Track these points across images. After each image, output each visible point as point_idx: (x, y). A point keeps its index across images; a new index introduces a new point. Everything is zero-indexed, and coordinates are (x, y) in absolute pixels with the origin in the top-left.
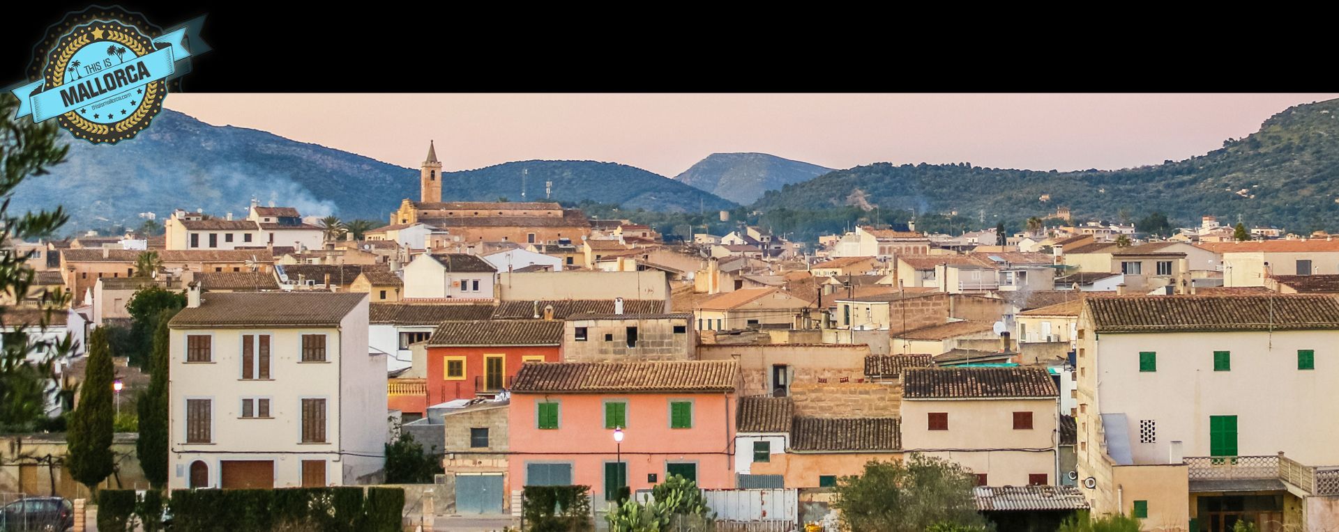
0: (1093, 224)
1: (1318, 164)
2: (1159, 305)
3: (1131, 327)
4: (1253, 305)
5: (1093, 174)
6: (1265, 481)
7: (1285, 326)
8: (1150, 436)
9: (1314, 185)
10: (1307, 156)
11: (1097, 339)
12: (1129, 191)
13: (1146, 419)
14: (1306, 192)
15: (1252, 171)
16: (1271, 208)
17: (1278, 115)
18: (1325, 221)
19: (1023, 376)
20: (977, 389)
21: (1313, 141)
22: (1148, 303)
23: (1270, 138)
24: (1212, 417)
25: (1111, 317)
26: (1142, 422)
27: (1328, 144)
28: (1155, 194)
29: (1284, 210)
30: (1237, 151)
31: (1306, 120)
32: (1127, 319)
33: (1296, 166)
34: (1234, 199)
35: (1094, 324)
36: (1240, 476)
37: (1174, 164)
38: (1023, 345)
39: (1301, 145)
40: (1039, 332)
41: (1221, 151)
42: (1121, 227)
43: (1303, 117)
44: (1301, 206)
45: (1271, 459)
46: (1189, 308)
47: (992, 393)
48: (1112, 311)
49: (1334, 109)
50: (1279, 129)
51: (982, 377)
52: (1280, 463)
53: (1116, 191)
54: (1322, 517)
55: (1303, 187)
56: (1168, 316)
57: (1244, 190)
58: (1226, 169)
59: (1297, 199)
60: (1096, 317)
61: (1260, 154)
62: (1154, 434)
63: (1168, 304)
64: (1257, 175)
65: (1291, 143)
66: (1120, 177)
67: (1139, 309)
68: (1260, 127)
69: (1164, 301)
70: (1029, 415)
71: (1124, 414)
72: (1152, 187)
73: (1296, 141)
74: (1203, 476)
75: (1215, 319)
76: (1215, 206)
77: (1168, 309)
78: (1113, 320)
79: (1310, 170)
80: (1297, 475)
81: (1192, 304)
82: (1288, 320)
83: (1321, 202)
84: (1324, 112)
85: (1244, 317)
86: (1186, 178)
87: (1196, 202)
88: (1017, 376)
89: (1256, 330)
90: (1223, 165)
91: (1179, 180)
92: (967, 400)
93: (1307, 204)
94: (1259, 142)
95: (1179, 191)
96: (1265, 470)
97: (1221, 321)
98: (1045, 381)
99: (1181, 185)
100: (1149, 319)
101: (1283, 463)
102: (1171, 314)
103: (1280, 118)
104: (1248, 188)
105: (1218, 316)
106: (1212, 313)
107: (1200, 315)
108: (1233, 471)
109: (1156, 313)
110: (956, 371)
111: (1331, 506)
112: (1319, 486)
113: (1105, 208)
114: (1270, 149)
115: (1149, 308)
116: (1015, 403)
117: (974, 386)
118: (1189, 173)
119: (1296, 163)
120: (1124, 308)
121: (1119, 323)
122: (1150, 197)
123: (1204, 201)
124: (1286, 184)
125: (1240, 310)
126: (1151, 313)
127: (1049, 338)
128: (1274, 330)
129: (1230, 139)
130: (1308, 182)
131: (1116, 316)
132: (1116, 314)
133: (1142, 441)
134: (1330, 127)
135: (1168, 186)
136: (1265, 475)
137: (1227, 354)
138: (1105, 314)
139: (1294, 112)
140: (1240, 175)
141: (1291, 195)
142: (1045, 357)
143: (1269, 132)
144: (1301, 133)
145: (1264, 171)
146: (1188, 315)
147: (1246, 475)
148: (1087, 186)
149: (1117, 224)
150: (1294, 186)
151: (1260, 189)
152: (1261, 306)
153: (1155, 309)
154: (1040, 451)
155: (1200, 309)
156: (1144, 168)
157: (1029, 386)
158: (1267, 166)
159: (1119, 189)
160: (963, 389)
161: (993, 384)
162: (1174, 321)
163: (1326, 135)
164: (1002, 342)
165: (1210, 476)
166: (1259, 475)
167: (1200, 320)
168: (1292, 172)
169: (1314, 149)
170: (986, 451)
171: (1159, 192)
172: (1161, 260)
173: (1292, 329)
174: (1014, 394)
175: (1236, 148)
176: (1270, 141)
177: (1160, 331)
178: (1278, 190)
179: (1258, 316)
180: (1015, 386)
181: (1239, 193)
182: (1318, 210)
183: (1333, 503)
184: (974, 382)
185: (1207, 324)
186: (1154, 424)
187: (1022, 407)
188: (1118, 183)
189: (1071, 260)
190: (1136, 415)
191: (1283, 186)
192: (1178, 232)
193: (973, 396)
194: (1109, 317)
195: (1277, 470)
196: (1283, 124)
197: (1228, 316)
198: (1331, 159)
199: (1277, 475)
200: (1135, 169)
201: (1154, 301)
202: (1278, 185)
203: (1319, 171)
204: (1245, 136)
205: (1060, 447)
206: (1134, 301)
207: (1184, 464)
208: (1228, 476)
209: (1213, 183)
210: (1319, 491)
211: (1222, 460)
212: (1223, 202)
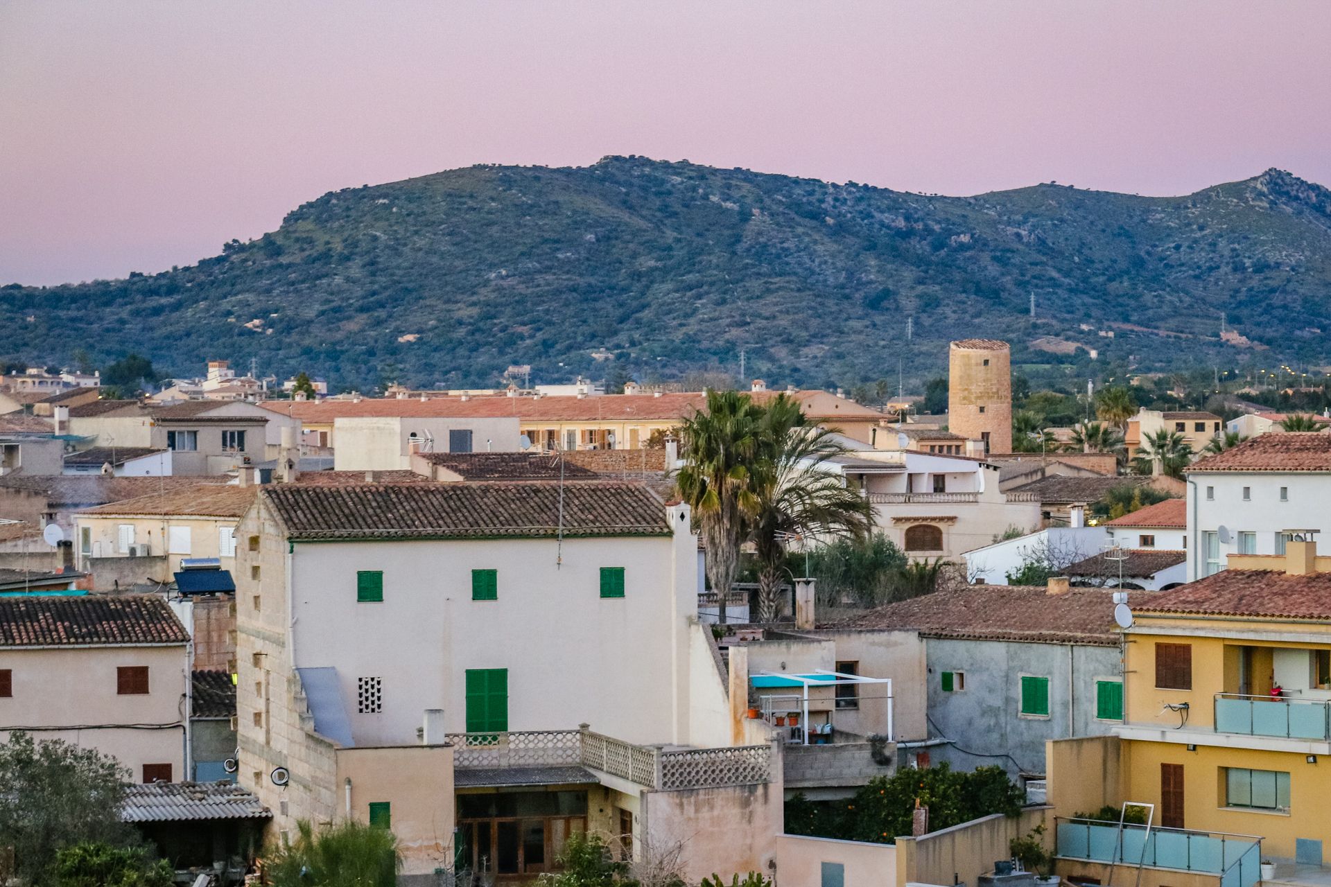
0: (33, 371)
1: (372, 283)
2: (379, 499)
3: (344, 532)
4: (524, 498)
5: (16, 292)
6: (560, 769)
7: (581, 531)
8: (373, 703)
9: (365, 316)
10: (355, 269)
11: (292, 551)
12: (73, 320)
13: (366, 675)
14: (352, 326)
15: (268, 291)
16: (299, 350)
17: (310, 205)
18: (383, 370)
19: (128, 610)
20: (57, 630)
21: (364, 246)
22: (362, 495)
23: (297, 240)
24: (468, 672)
25: (309, 516)
26: (360, 680)
27: (387, 251)
28: (117, 326)
29: (321, 353)
30: (245, 260)
31: (353, 213)
32: (335, 519)
33: (338, 285)
34: (240, 334)
35: (284, 527)
36: (522, 761)
37: (146, 279)
38: (95, 562)
39: (345, 252)
40: (115, 541)
41: (219, 260)
42: (77, 377)
43: (348, 209)
44: (346, 347)
45: (569, 736)
46: (428, 503)
47: (83, 637)
48: (308, 508)
49: (397, 198)
50: (311, 227)
51: (63, 611)
52: (582, 741)
53: (55, 318)
54: (669, 822)
55: (349, 318)
56: (397, 514)
57: (256, 322)
58: (227, 288)
59: (339, 336)
60: (286, 516)
61: (281, 265)
62: (379, 698)
63: (393, 496)
64: (276, 298)
65: (330, 250)
66: (59, 297)
67: (350, 504)
68: (281, 223)
69: (386, 491)
70: (143, 672)
71: (333, 668)
72: (111, 314)
73: (338, 246)
74: (466, 763)
75: (471, 519)
76: (211, 346)
77: (394, 504)
78: (313, 521)
79: (359, 291)
80: (621, 759)
81: (431, 496)
82: (584, 521)
83: (376, 341)
84: (381, 201)
85: (516, 518)
86: (164, 301)
87: (181, 338)
88: (117, 610)
89: (537, 536)
90: (224, 282)
91: (154, 304)
92: (43, 650)
93: (354, 344)
94: (279, 247)
95: (154, 321)
96: (560, 752)
97: (481, 522)
98: (164, 618)
99: (157, 311)
100: (370, 521)
101: (589, 741)
102: (402, 511)
103: (312, 210)
104: (262, 317)
105: (475, 515)
106: (465, 510)
107: (447, 513)
108: (512, 754)
109: (378, 511)
110: (17, 603)
111: (681, 805)
112: (665, 775)
113: (35, 347)
114: (297, 258)
115: (366, 502)
116: (121, 653)
117: (52, 627)
118: (171, 290)
119: (338, 280)
120: (326, 503)
121: (324, 526)
122: (108, 330)
123: (193, 337)
124: (323, 313)
125: (506, 506)
126: (370, 511)
127: (133, 551)
128: (565, 536)
129: (235, 241)
130: (357, 311)
131: (317, 515)
132: (315, 511)
133: (361, 711)
134: (391, 226)
135: (136, 313)
136: (560, 760)
137: (492, 574)
138: (299, 512)
139: (334, 201)
140: (250, 297)
141: (329, 330)
142: (130, 580)
143: (295, 232)
144: (346, 234)
145: (288, 292)
146: (428, 515)
147: (531, 761)
148: (7, 311)
149: (69, 373)
150: (335, 314)
151: (281, 320)
152: (536, 499)
153: (374, 504)
154: (160, 728)
155: (445, 505)
156: (97, 283)
157: (140, 625)
158: (293, 284)
159: (58, 318)
160: (35, 632)
161: (82, 623)
162: (409, 522)
163: (384, 237)
164: (60, 556)
165: (476, 762)
166: (551, 761)
167: (449, 521)
168: (332, 294)
169: (367, 259)
170: (73, 729)
171: (122, 322)
172: (229, 428)
173: (592, 535)
174: (119, 639)
175: (243, 256)
176: (298, 246)
177: (390, 538)
178: (310, 322)
179: (536, 515)
180: (118, 626)
181: (249, 325)
182: (371, 353)
183: (685, 801)
184: (51, 621)
185: (460, 527)
186: (379, 683)
187: (131, 659)
188: (56, 308)
189: (82, 427)
190: (351, 671)
191: (317, 316)
192: (169, 385)
193: (53, 643)
194: (305, 516)
195: (578, 752)
196: (318, 220)
197: (491, 515)
198: (392, 275)
199: (578, 760)
200: (83, 285)
201: (370, 491)
202: (310, 313)
203: (374, 293)
204: (258, 236)
205: (192, 722)
206: (338, 491)
207: (447, 745)
208: (504, 763)
209: (207, 310)
210: (665, 784)
211: (495, 738)
212: (224, 339)
